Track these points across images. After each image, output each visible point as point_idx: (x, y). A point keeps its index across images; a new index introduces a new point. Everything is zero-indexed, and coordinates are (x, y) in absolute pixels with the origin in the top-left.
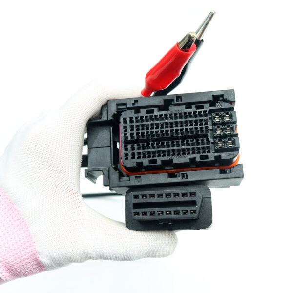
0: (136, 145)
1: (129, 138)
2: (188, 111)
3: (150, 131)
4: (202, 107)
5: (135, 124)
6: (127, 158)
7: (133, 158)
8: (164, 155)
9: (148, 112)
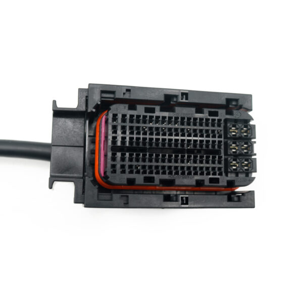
0: (127, 154)
1: (119, 144)
2: (198, 116)
3: (148, 136)
4: (216, 114)
5: (128, 124)
6: (114, 172)
7: (123, 172)
8: (164, 173)
9: (147, 110)
